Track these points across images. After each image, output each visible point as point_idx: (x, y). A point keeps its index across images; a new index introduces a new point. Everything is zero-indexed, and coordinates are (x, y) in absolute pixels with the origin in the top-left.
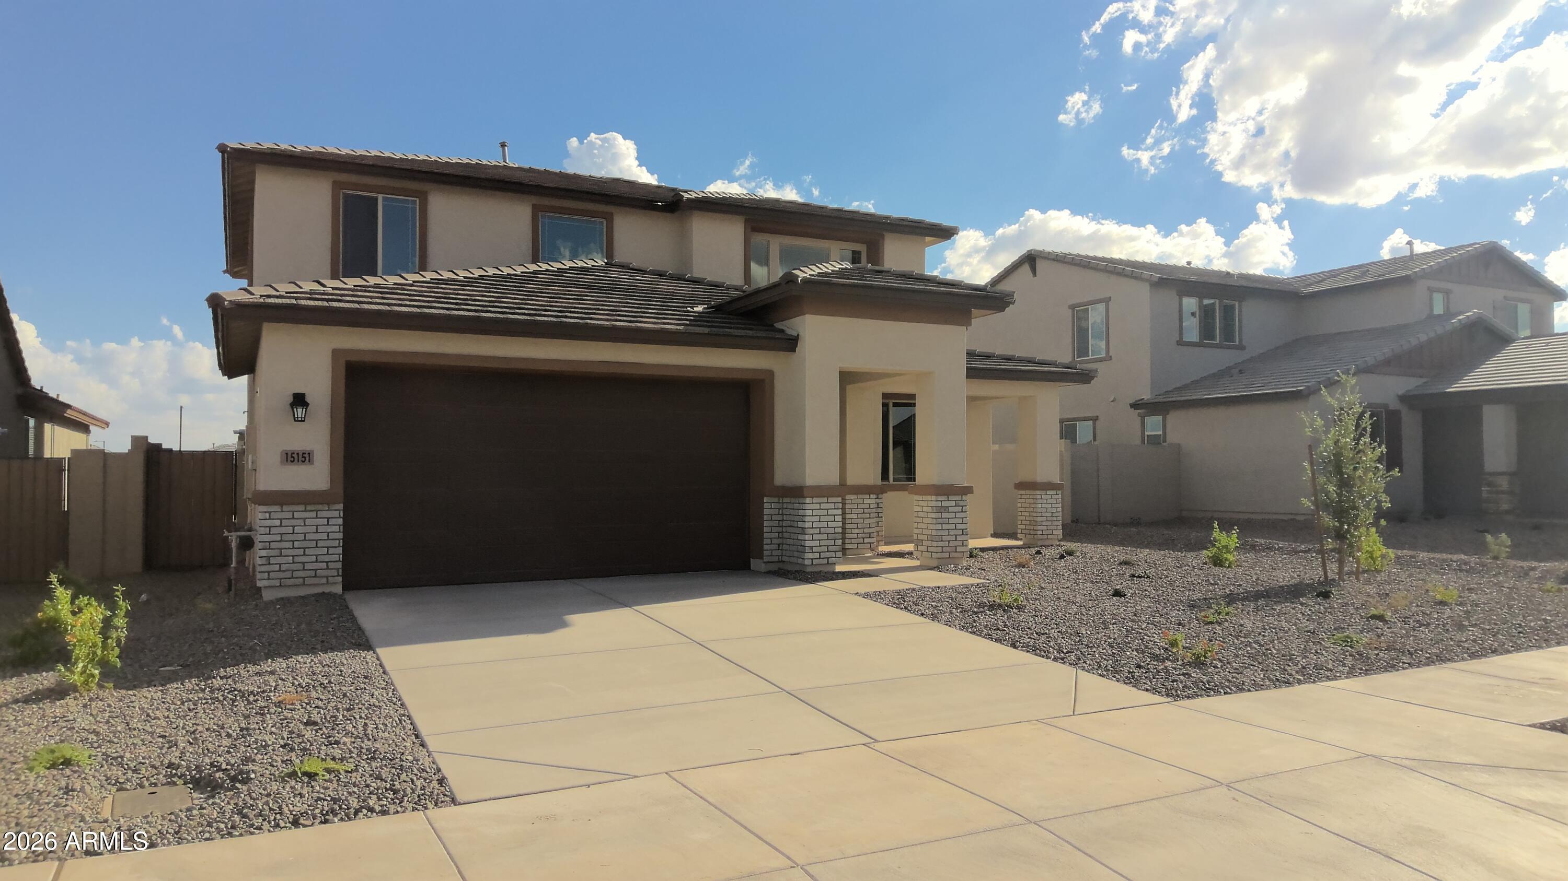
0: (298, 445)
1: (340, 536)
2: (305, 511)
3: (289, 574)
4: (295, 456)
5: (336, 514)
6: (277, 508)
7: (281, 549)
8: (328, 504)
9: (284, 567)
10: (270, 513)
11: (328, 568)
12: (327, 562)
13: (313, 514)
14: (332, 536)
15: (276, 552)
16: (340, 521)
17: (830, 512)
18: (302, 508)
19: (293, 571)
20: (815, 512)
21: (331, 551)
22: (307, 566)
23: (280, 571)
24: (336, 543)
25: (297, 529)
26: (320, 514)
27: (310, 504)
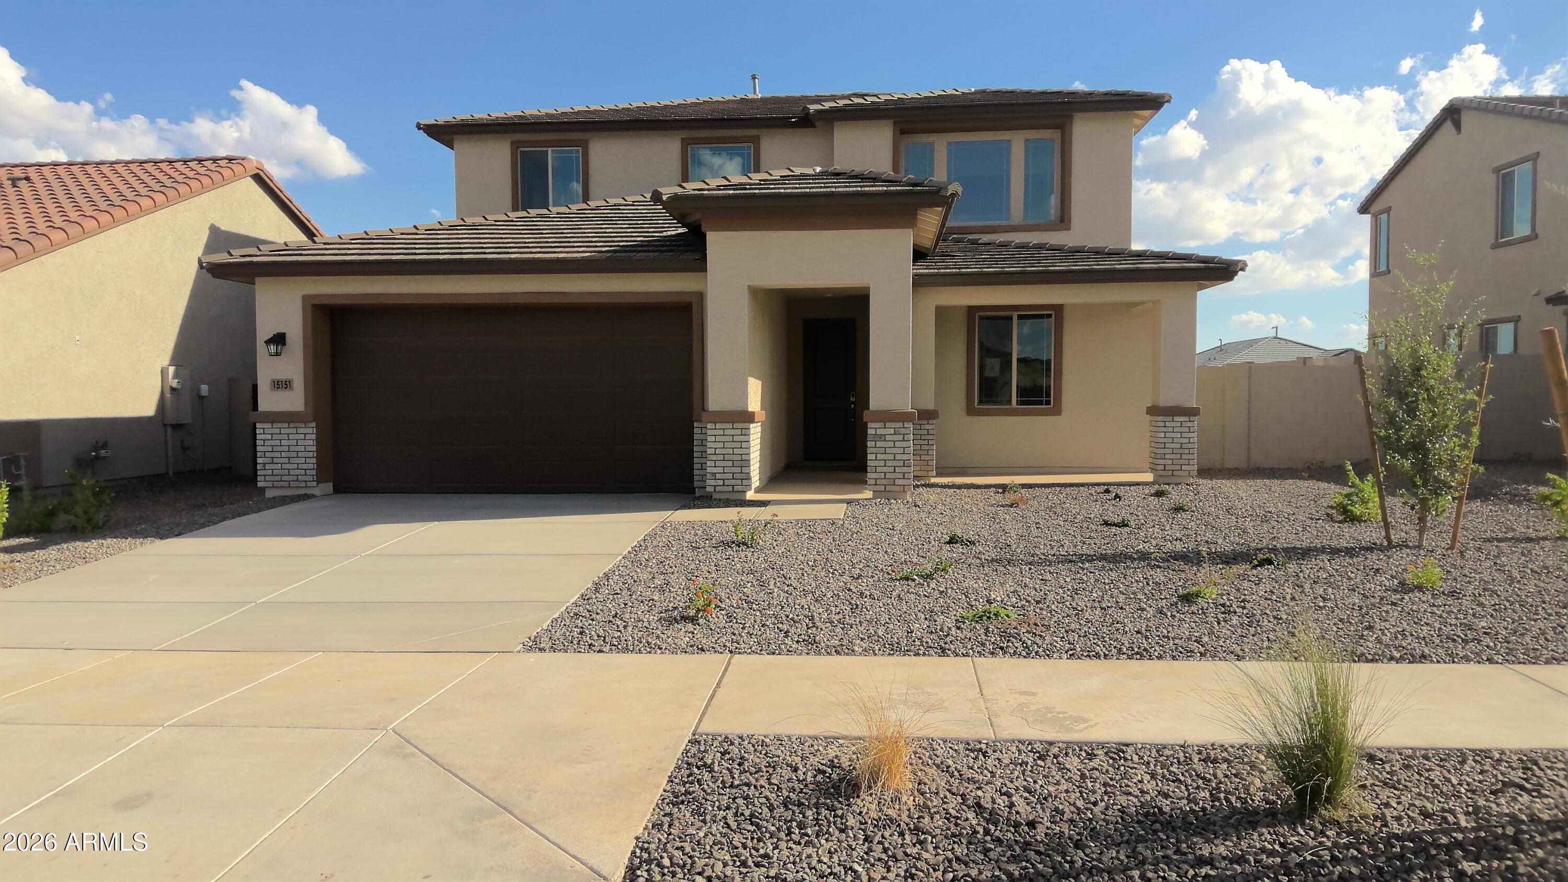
0: (282, 375)
1: (314, 448)
2: (289, 428)
3: (278, 478)
4: (280, 383)
5: (310, 431)
6: (269, 425)
7: (273, 458)
8: (305, 423)
9: (275, 472)
10: (264, 429)
11: (306, 474)
12: (305, 470)
13: (294, 431)
14: (308, 448)
15: (269, 460)
16: (314, 437)
17: (736, 438)
18: (286, 425)
19: (282, 476)
20: (718, 439)
21: (308, 461)
22: (292, 472)
23: (272, 475)
24: (311, 454)
25: (283, 442)
26: (300, 431)
27: (292, 422)
